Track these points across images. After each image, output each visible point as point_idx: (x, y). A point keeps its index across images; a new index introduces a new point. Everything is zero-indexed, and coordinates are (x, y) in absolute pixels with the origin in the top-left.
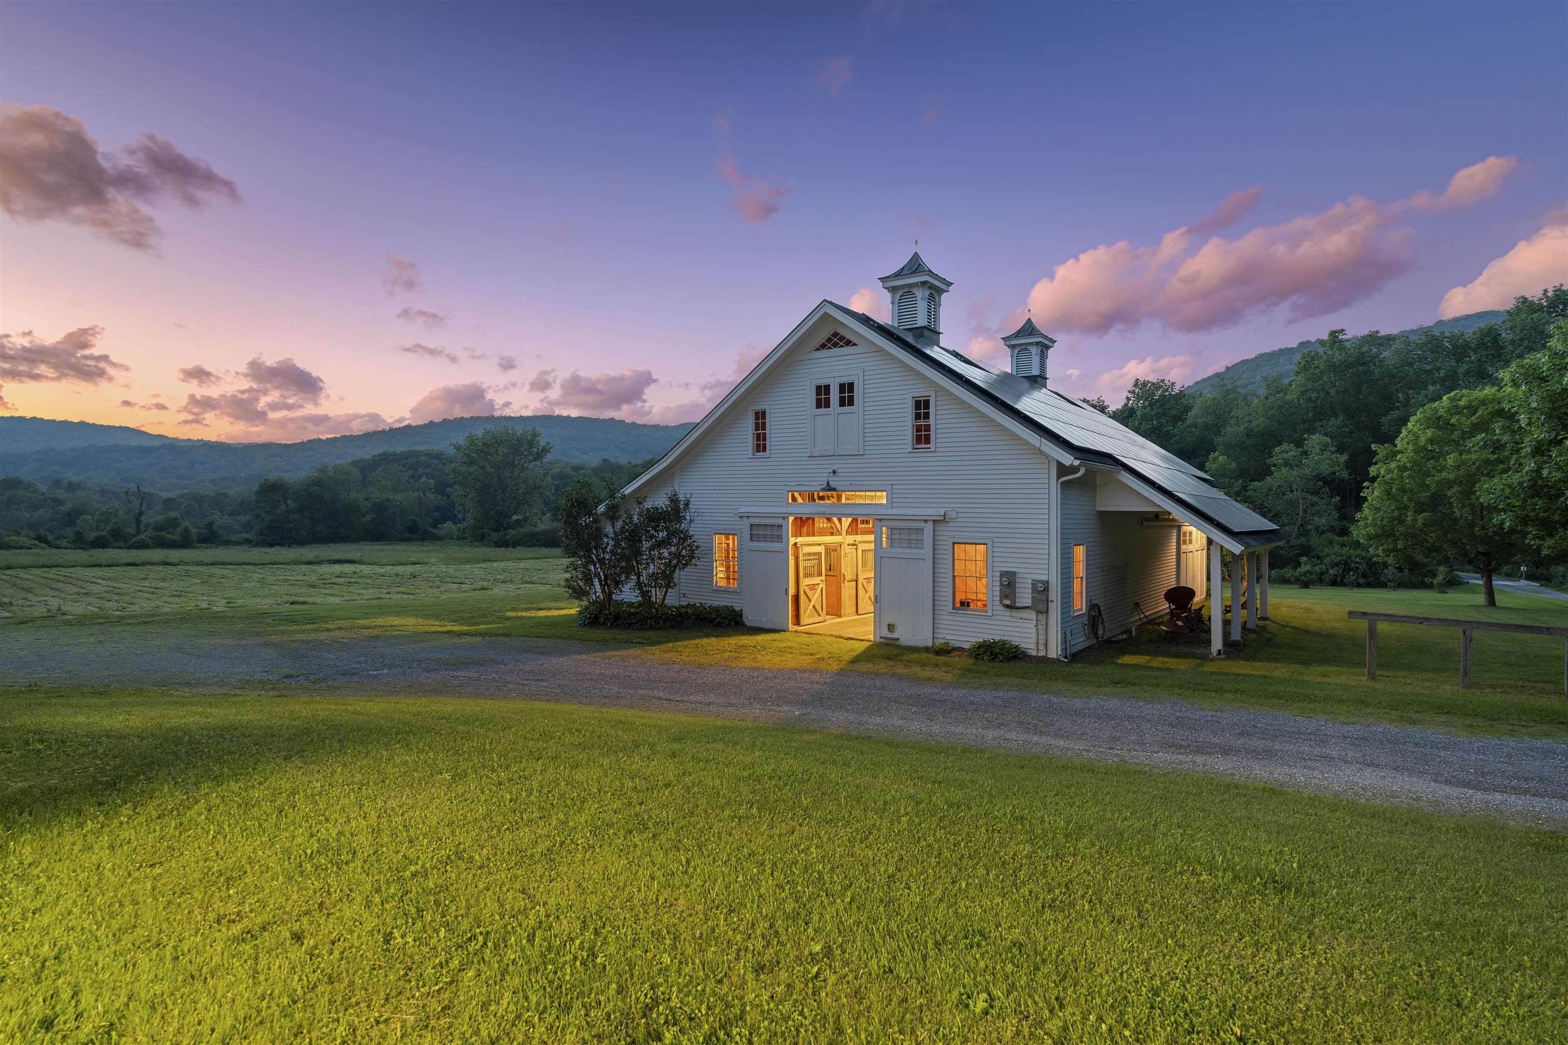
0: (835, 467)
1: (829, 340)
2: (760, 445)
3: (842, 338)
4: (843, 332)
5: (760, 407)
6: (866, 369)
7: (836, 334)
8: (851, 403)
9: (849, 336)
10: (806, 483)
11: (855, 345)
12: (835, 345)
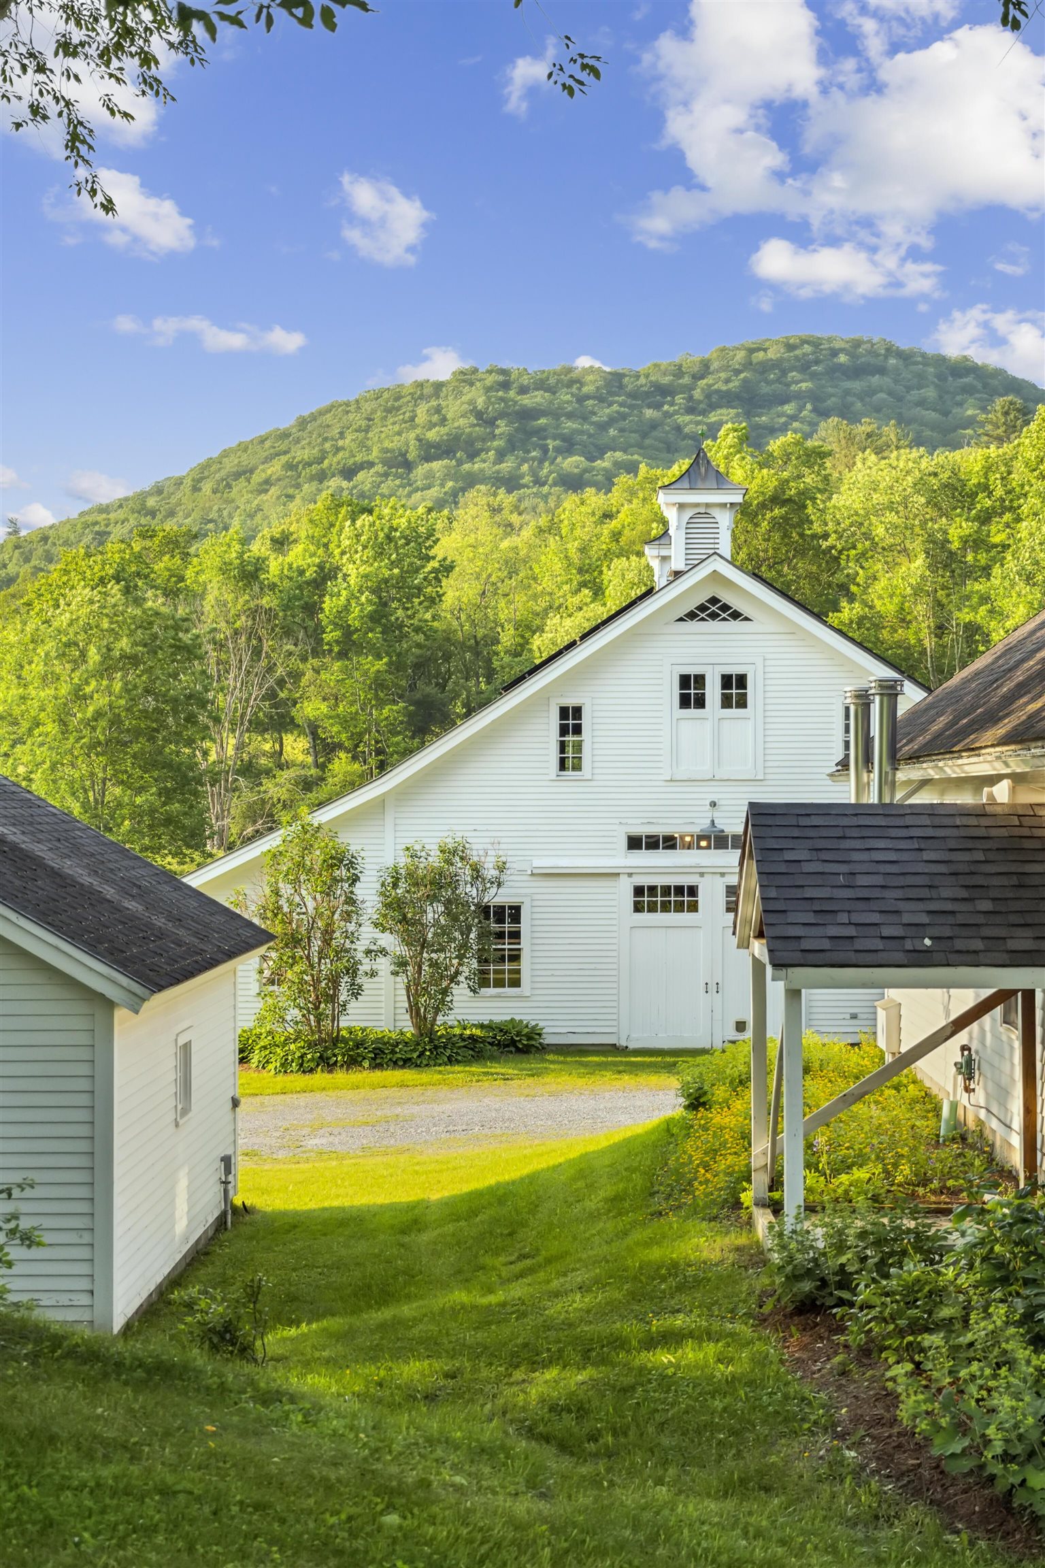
0: (714, 797)
1: (702, 608)
2: (568, 761)
3: (725, 608)
4: (727, 597)
5: (570, 702)
6: (768, 656)
7: (714, 600)
8: (742, 703)
9: (736, 603)
10: (661, 821)
11: (747, 619)
12: (714, 616)
